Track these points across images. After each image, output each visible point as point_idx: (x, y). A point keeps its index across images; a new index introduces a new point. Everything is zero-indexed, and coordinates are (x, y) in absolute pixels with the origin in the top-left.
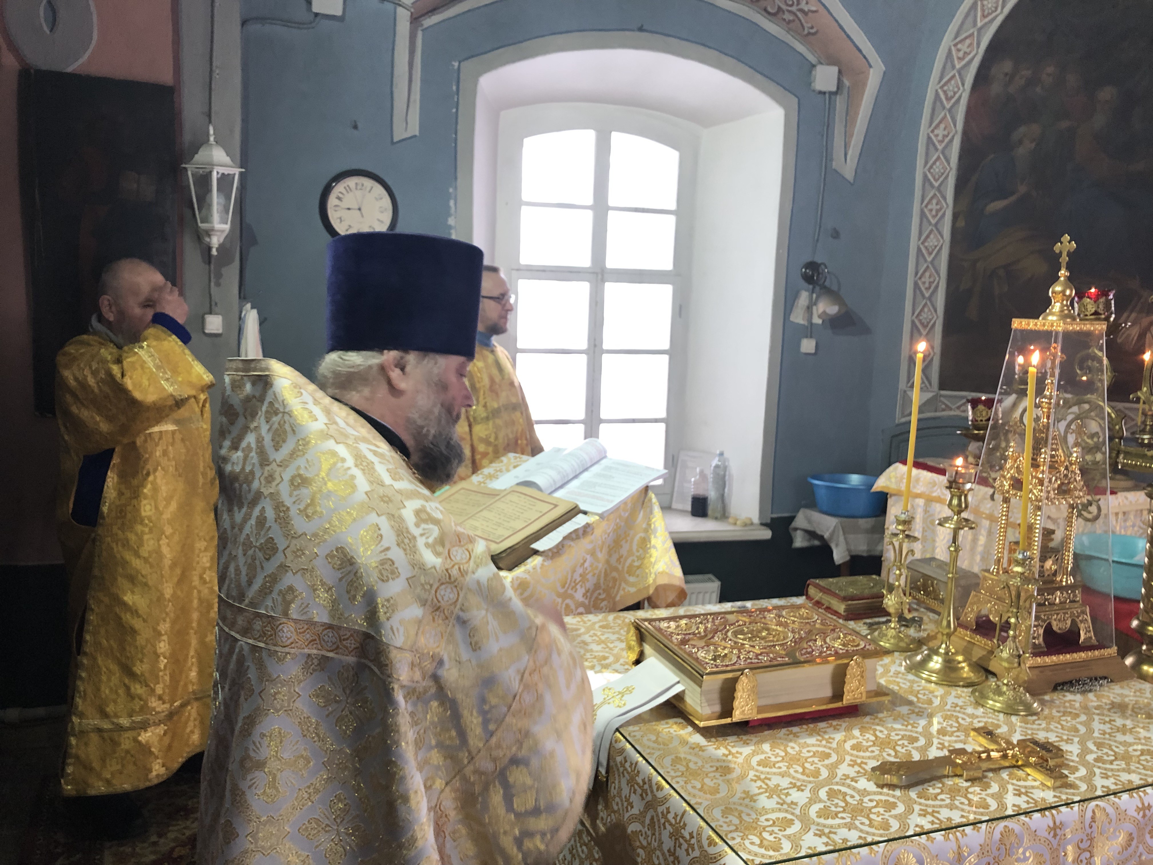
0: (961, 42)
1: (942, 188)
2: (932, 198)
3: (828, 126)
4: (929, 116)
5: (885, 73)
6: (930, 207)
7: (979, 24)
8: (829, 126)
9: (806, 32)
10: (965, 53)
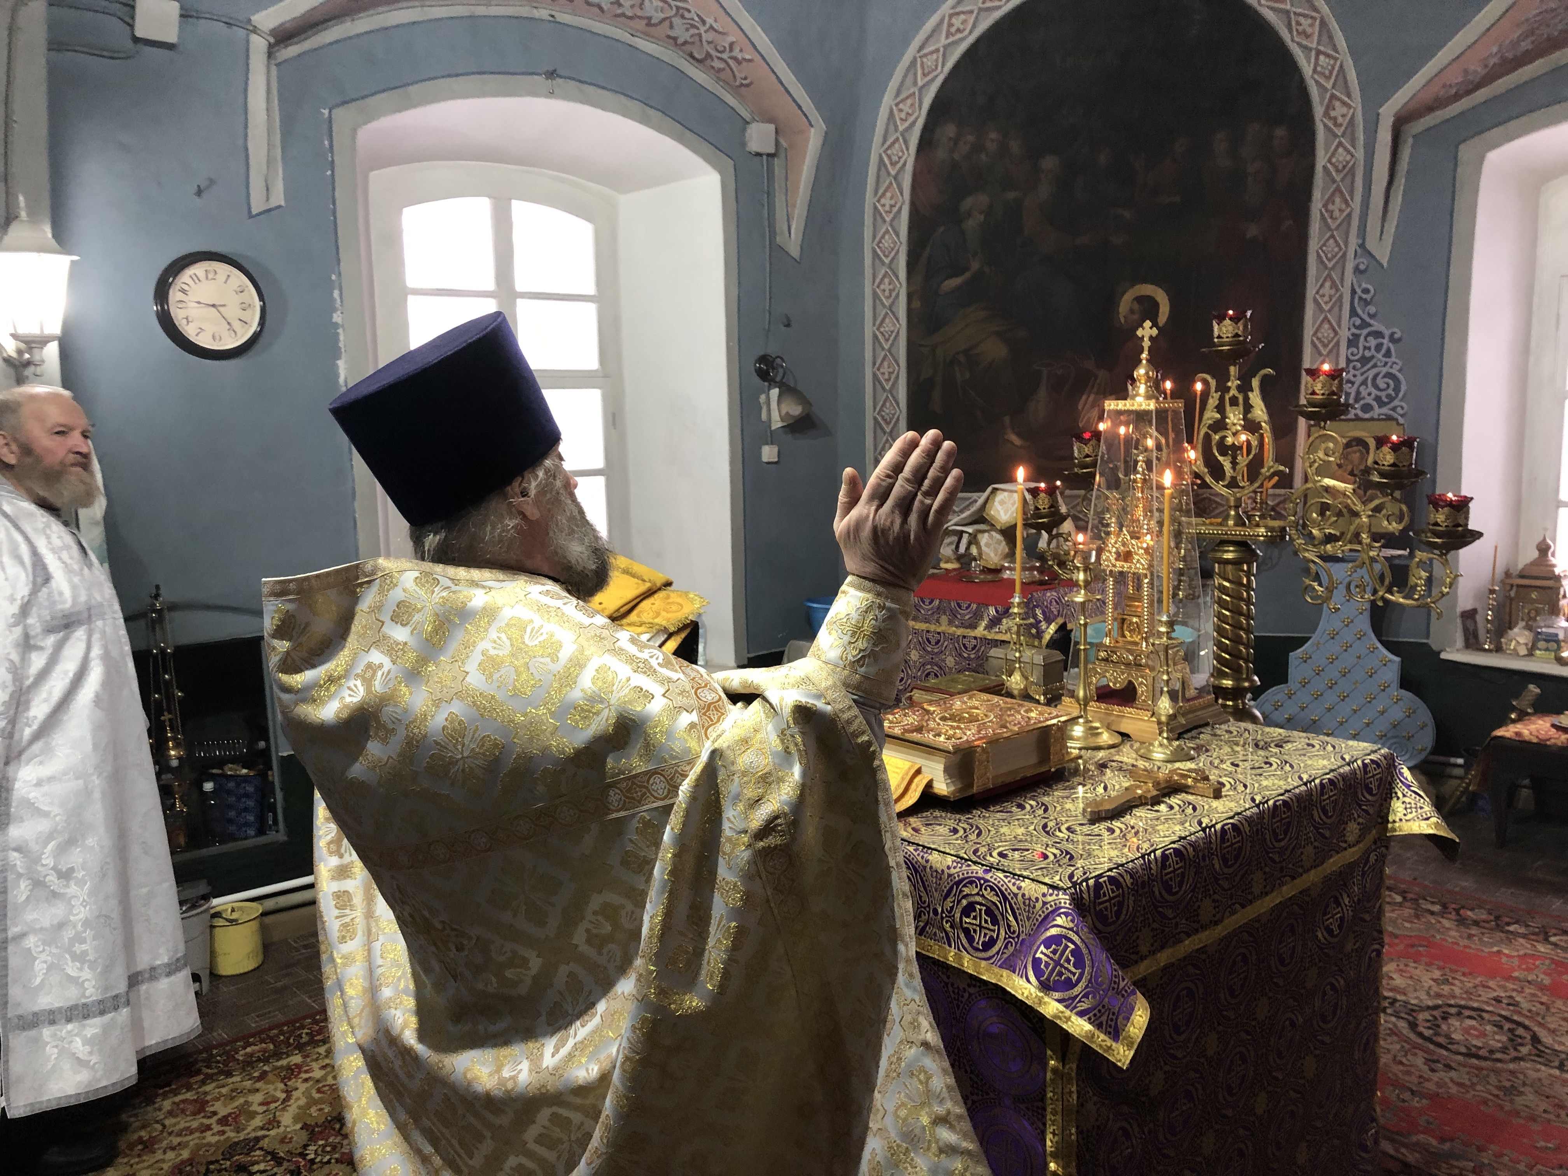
0: (902, 101)
1: (893, 266)
2: (884, 277)
3: (768, 194)
4: (874, 184)
5: (826, 133)
6: (882, 287)
7: (920, 83)
8: (770, 194)
9: (738, 83)
10: (908, 114)
